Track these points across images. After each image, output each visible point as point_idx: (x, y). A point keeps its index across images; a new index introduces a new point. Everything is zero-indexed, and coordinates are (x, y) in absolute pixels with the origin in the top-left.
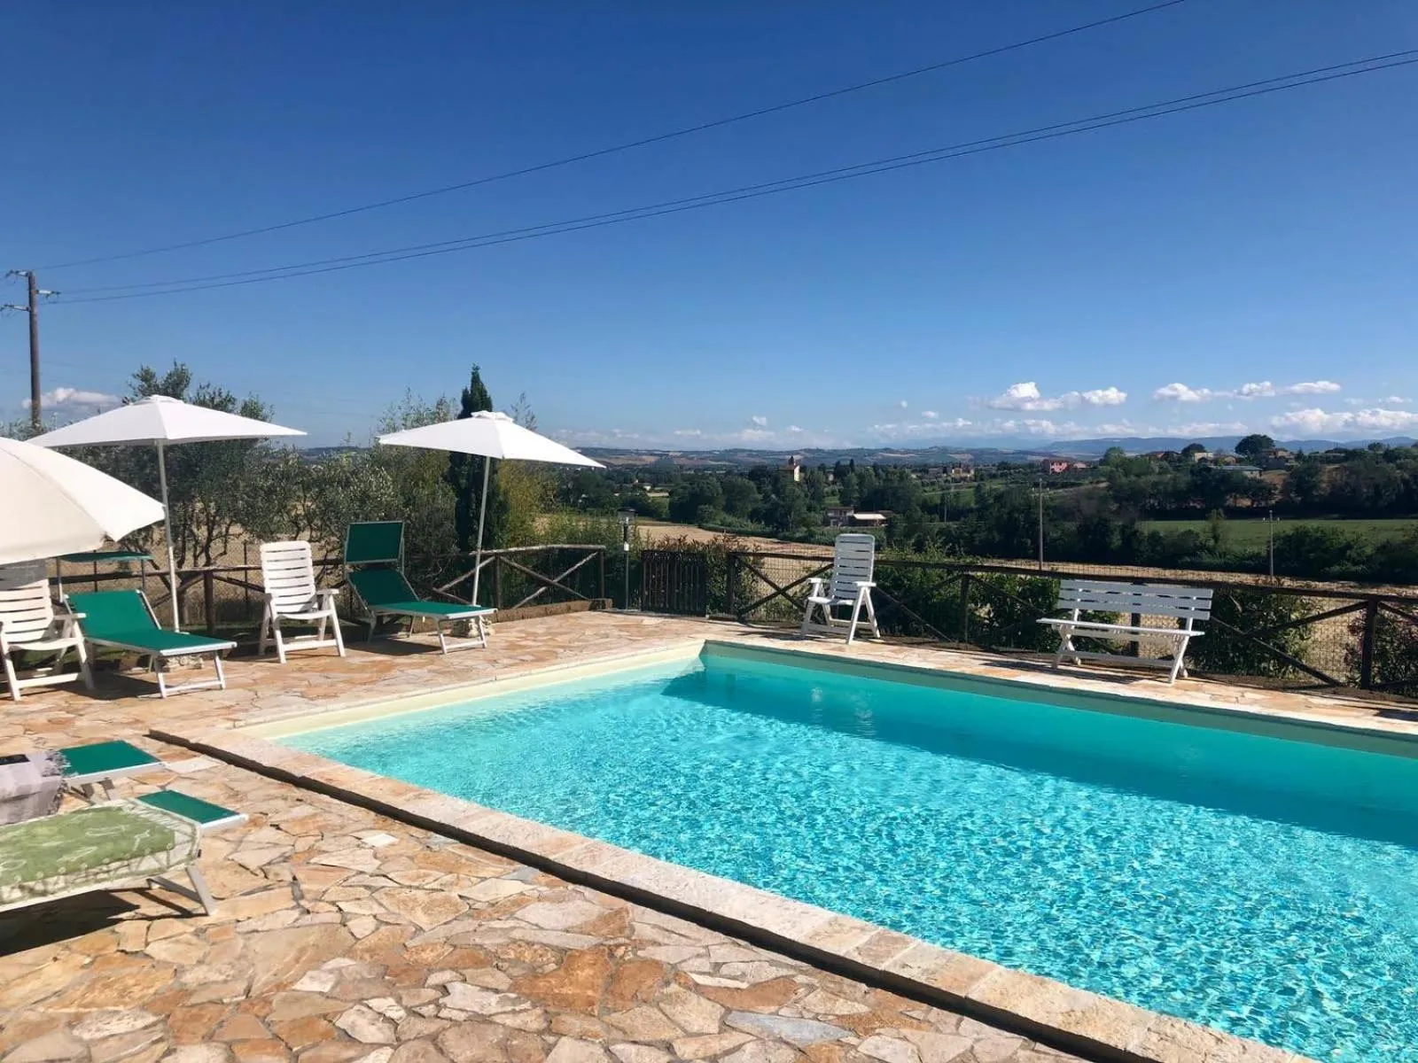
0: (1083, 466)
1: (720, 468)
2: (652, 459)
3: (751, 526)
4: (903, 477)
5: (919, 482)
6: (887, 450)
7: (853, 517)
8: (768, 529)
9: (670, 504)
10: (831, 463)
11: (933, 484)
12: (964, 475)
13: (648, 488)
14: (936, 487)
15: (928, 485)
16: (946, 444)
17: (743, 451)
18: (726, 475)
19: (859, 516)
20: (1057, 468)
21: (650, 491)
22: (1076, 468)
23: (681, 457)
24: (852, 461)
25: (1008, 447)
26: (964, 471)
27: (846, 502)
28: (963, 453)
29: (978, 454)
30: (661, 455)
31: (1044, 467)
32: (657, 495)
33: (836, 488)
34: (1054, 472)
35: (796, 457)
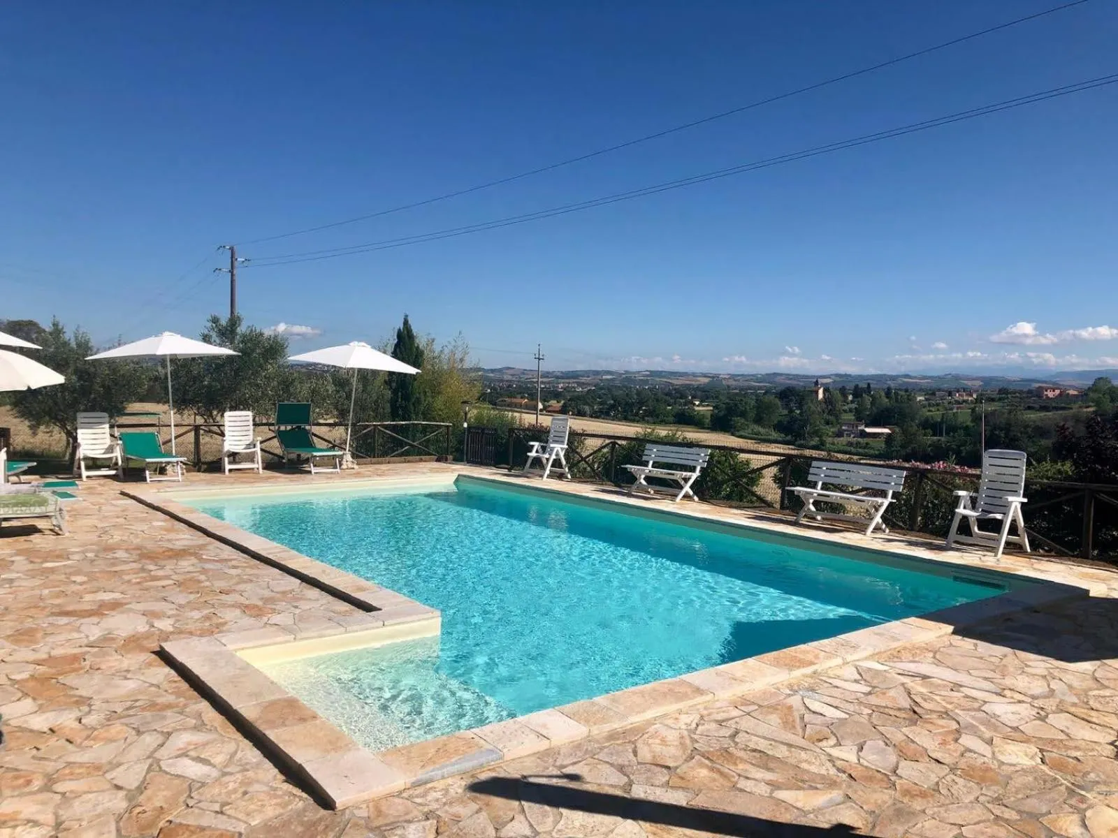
0: (1076, 393)
1: (760, 388)
2: (706, 380)
3: (774, 435)
4: (910, 399)
5: (926, 403)
6: (907, 376)
7: (864, 431)
8: (789, 438)
9: (712, 415)
10: (850, 386)
11: (938, 405)
12: (965, 398)
13: (697, 403)
14: (940, 408)
15: (934, 405)
16: (960, 372)
17: (781, 375)
18: (765, 394)
19: (868, 430)
20: (1050, 394)
21: (698, 406)
22: (1068, 394)
23: (729, 378)
24: (869, 384)
25: (1013, 376)
26: (967, 395)
27: (860, 417)
28: (973, 379)
29: (987, 381)
30: (713, 377)
31: (1038, 393)
32: (702, 409)
33: (854, 406)
34: (1048, 397)
35: (820, 381)
